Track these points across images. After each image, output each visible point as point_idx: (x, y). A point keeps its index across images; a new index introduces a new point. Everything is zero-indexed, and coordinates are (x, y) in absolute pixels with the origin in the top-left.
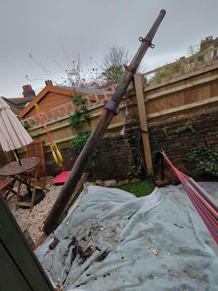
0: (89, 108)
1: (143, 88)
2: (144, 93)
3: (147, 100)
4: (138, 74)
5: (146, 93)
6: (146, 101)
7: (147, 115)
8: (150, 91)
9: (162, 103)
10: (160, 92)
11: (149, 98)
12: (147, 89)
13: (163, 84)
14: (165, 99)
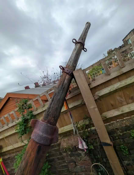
0: (35, 113)
1: (89, 85)
2: (91, 89)
3: (98, 97)
4: (78, 70)
5: (93, 90)
6: (96, 98)
7: (101, 114)
8: (98, 86)
9: (118, 98)
10: (112, 84)
11: (100, 95)
12: (94, 85)
13: (114, 75)
14: (121, 93)
